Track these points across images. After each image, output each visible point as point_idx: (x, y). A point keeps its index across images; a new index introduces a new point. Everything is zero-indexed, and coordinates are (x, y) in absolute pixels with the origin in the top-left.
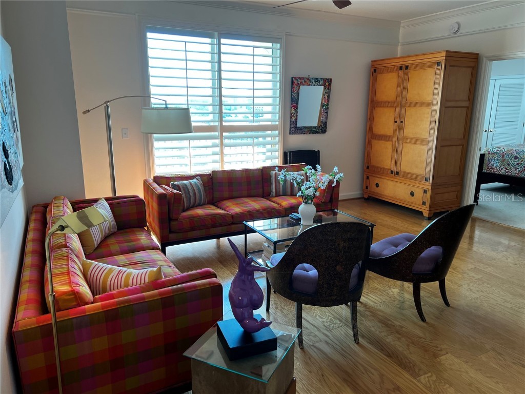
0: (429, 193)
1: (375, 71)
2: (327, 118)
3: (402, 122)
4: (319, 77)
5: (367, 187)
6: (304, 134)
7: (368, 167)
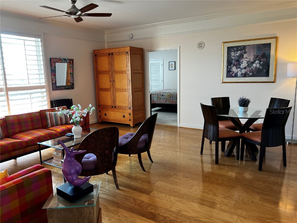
0: (132, 114)
1: (96, 55)
2: (73, 80)
3: (114, 81)
4: (66, 58)
5: (100, 117)
6: (62, 90)
7: (99, 106)
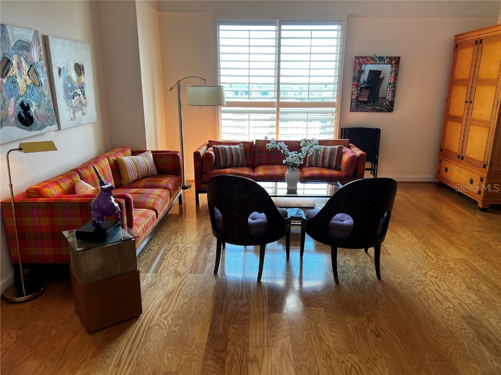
0: (485, 181)
1: (456, 46)
2: (393, 96)
3: (471, 102)
4: (384, 55)
5: (439, 172)
6: (367, 111)
7: (441, 150)
